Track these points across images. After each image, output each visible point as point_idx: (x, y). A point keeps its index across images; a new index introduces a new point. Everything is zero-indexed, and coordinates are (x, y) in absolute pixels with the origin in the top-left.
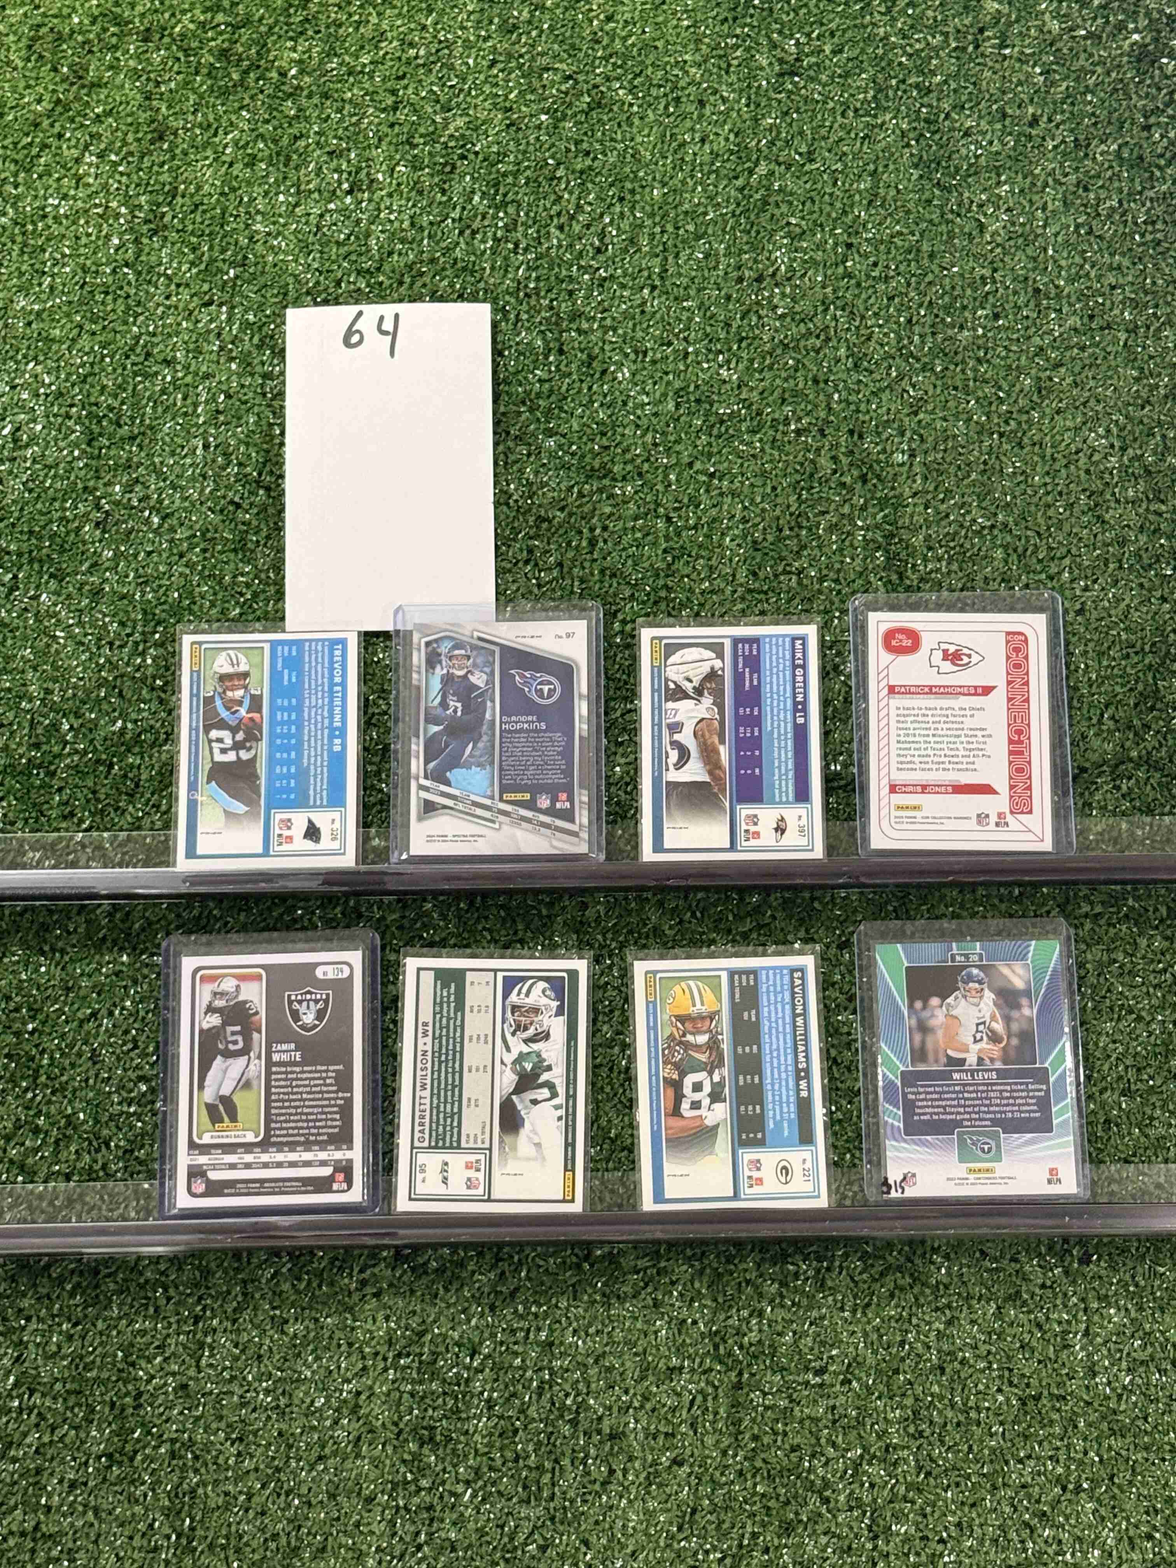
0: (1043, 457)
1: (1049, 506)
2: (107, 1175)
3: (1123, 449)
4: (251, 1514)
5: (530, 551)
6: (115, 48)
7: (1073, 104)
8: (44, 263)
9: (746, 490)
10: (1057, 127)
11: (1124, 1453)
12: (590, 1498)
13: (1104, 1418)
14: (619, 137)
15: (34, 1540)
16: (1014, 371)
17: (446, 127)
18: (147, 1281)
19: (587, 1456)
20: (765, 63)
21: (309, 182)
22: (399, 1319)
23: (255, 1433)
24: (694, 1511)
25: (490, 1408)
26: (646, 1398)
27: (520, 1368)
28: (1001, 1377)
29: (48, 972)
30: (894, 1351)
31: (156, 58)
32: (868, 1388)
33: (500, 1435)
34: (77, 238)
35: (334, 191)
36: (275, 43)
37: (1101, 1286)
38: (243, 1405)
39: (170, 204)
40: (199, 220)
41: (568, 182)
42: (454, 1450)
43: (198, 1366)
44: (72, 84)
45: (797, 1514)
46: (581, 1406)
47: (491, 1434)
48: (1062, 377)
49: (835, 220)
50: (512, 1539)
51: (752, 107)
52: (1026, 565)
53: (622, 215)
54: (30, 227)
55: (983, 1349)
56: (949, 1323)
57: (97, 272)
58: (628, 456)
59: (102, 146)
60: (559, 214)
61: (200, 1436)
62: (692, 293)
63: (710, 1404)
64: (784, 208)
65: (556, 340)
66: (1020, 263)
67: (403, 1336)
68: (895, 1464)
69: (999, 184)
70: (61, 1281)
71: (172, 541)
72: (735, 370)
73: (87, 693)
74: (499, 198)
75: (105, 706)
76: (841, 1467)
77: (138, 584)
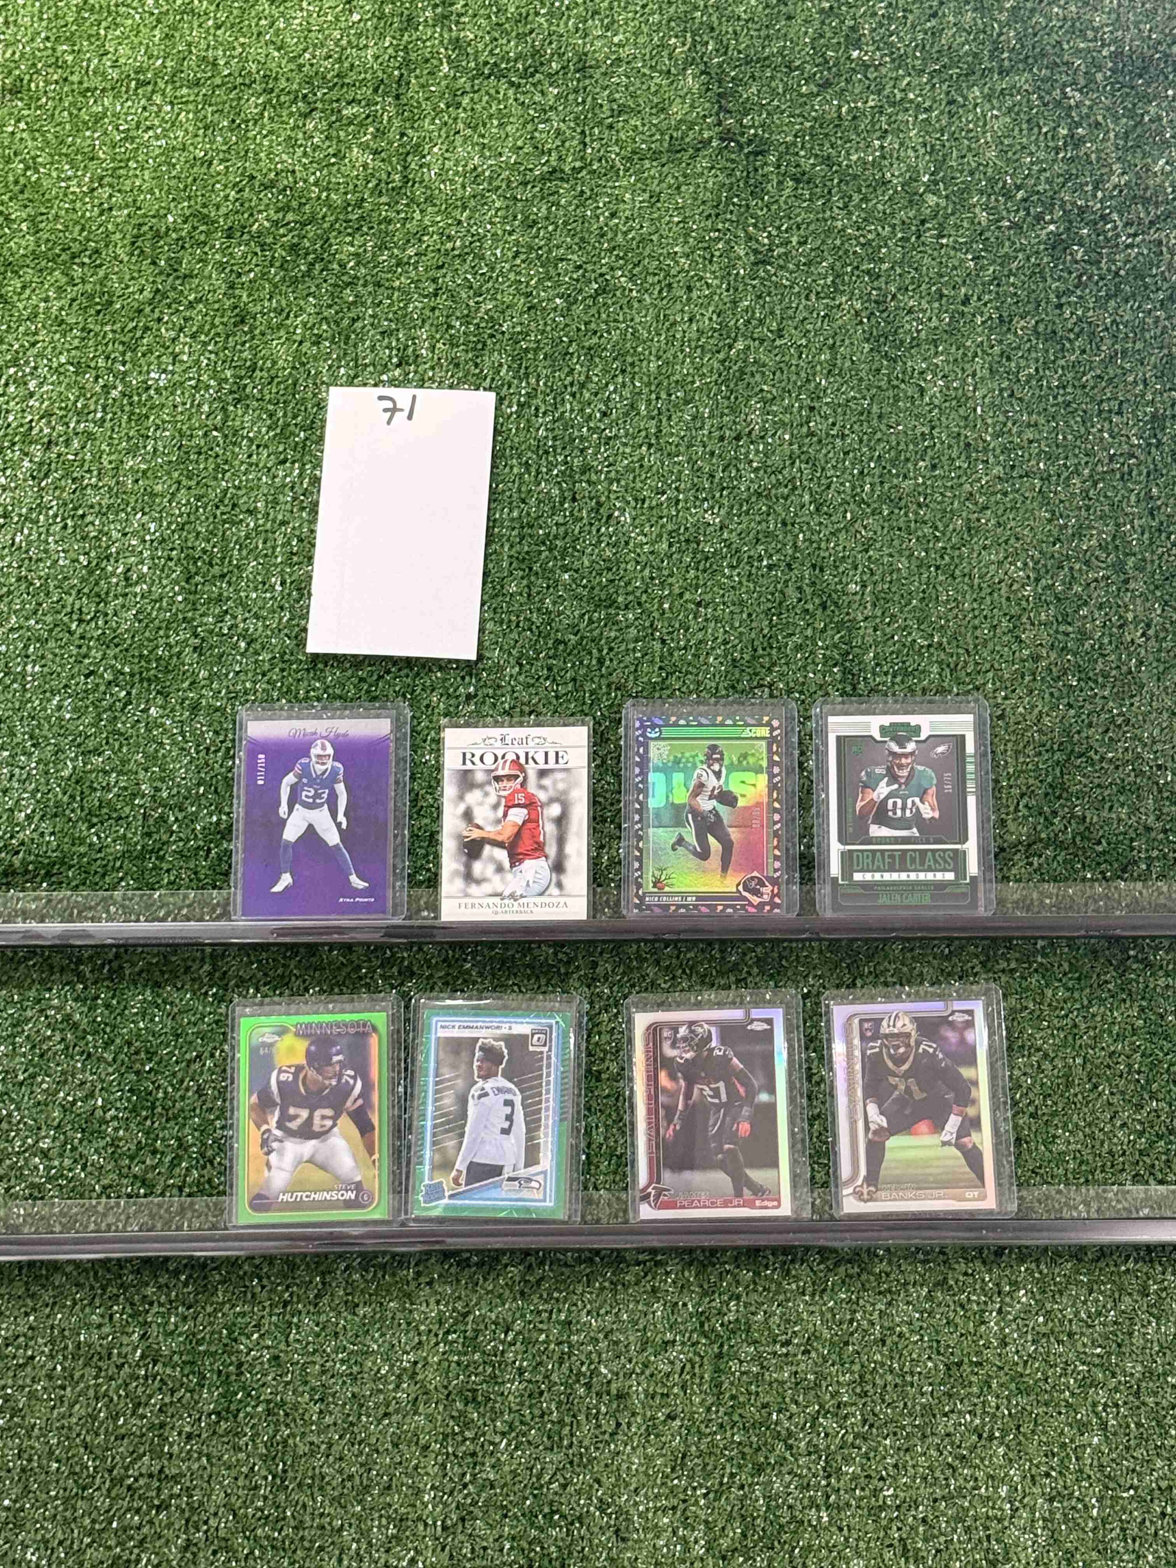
0: (972, 587)
1: (975, 628)
2: (212, 1188)
3: (1037, 580)
4: (331, 1459)
5: (550, 669)
6: (204, 243)
7: (998, 285)
8: (148, 429)
9: (727, 617)
10: (985, 304)
11: (1028, 1408)
13: (1012, 1379)
14: (621, 318)
15: (159, 1480)
16: (948, 514)
17: (478, 310)
18: (245, 1273)
19: (598, 1412)
20: (742, 253)
21: (364, 358)
22: (448, 1303)
23: (334, 1395)
24: (684, 1456)
25: (521, 1375)
26: (646, 1366)
27: (544, 1342)
28: (931, 1347)
29: (161, 1022)
30: (845, 1327)
31: (239, 251)
32: (824, 1357)
33: (529, 1396)
34: (175, 406)
36: (336, 238)
37: (1012, 1274)
38: (323, 1372)
39: (250, 377)
40: (274, 390)
41: (579, 357)
42: (493, 1408)
43: (287, 1341)
44: (169, 275)
45: (766, 1458)
46: (595, 1372)
47: (522, 1396)
48: (987, 519)
49: (800, 388)
50: (539, 1479)
51: (732, 291)
52: (957, 678)
53: (624, 385)
54: (136, 398)
55: (917, 1325)
56: (889, 1304)
57: (191, 436)
58: (630, 589)
59: (194, 329)
60: (572, 384)
61: (289, 1397)
62: (682, 449)
63: (697, 1370)
64: (758, 377)
65: (570, 489)
66: (953, 422)
67: (451, 1317)
68: (846, 1417)
69: (937, 353)
70: (176, 1273)
71: (256, 661)
72: (718, 515)
73: (189, 790)
74: (522, 371)
75: (203, 802)
76: (802, 1422)
77: (229, 699)
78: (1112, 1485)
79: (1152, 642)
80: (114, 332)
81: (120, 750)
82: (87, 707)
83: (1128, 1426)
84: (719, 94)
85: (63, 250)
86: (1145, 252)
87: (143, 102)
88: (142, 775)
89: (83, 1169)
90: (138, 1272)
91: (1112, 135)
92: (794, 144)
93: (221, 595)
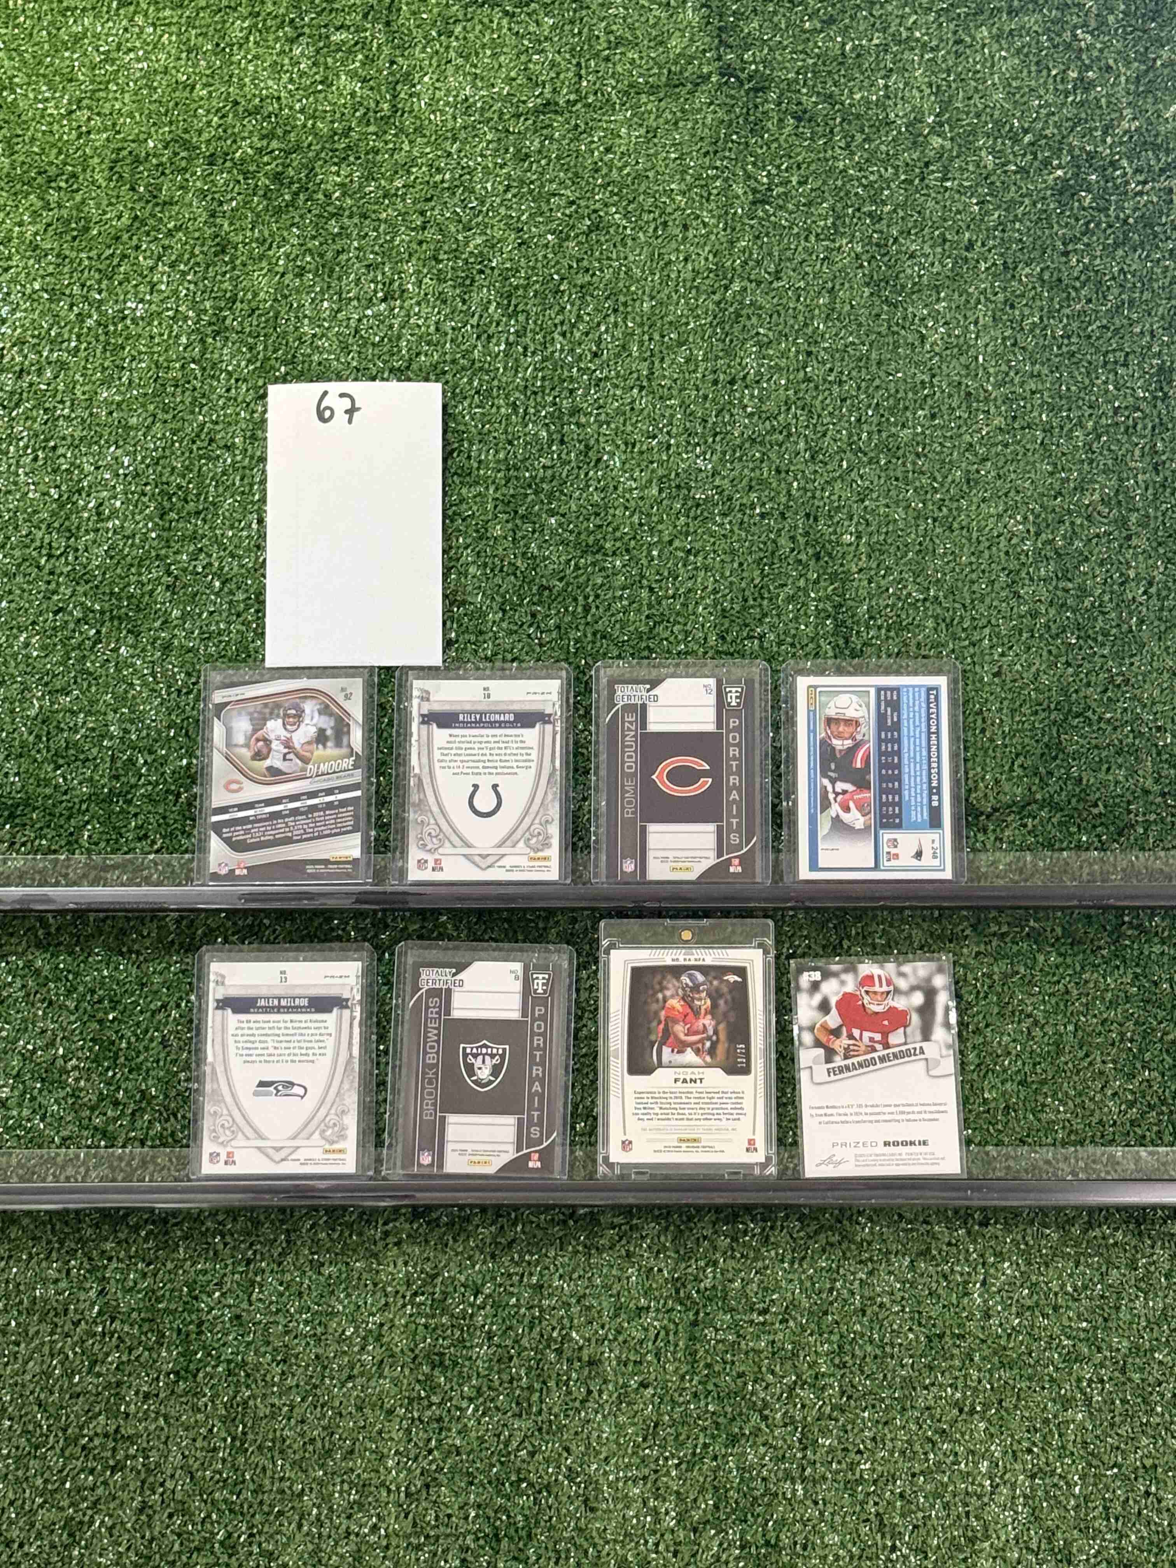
0: (970, 540)
1: (973, 582)
2: (176, 1141)
3: (1038, 534)
4: (293, 1422)
5: (534, 615)
6: (185, 170)
7: (1003, 231)
8: (124, 359)
9: (717, 566)
10: (989, 251)
11: (1011, 1382)
12: (571, 1413)
13: (995, 1353)
14: (614, 256)
15: (115, 1440)
16: (947, 465)
17: (467, 244)
18: (208, 1229)
19: (569, 1379)
20: (740, 192)
21: (348, 292)
22: (416, 1264)
23: (296, 1356)
24: (656, 1425)
25: (490, 1338)
26: (619, 1332)
27: (514, 1306)
28: (912, 1319)
29: (126, 970)
30: (824, 1296)
31: (220, 179)
32: (802, 1326)
33: (498, 1361)
34: (152, 337)
35: (371, 299)
36: (322, 167)
37: (997, 1245)
38: (287, 1333)
39: (230, 309)
40: (255, 323)
41: (570, 295)
42: (460, 1372)
43: (249, 1300)
44: (148, 202)
45: (741, 1428)
46: (565, 1338)
47: (491, 1360)
48: (987, 471)
49: (797, 331)
50: (506, 1446)
51: (729, 231)
52: (954, 634)
53: (616, 325)
54: (112, 328)
55: (898, 1296)
56: (871, 1273)
57: (168, 368)
58: (618, 534)
59: (173, 258)
60: (562, 323)
61: (251, 1357)
63: (671, 1338)
64: (754, 320)
65: (559, 432)
66: (954, 369)
67: (419, 1278)
68: (823, 1389)
69: (938, 300)
70: (136, 1229)
71: (231, 602)
72: (710, 461)
73: (159, 732)
74: (512, 308)
75: (174, 744)
76: (778, 1391)
77: (202, 640)
78: (1095, 1462)
79: (1154, 600)
80: (89, 258)
81: (88, 690)
82: (55, 645)
83: (1113, 1403)
84: (720, 29)
85: (40, 173)
86: (1155, 199)
87: (124, 23)
88: (111, 716)
89: (42, 1120)
90: (97, 1226)
91: (1123, 79)
92: (796, 81)
93: (195, 532)
